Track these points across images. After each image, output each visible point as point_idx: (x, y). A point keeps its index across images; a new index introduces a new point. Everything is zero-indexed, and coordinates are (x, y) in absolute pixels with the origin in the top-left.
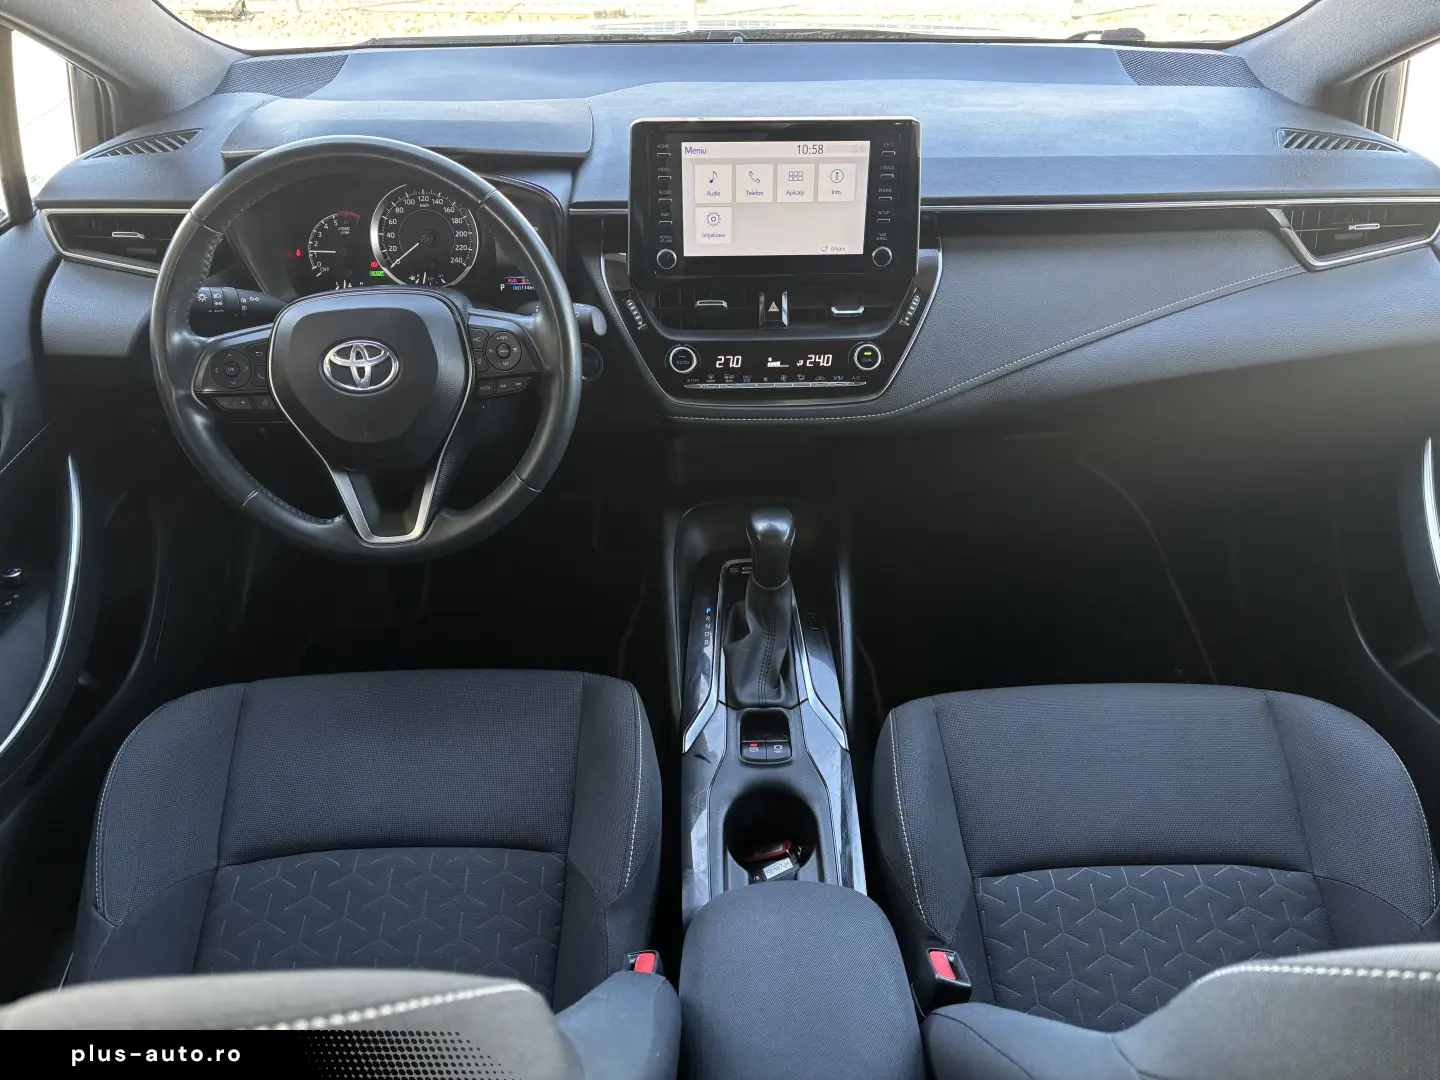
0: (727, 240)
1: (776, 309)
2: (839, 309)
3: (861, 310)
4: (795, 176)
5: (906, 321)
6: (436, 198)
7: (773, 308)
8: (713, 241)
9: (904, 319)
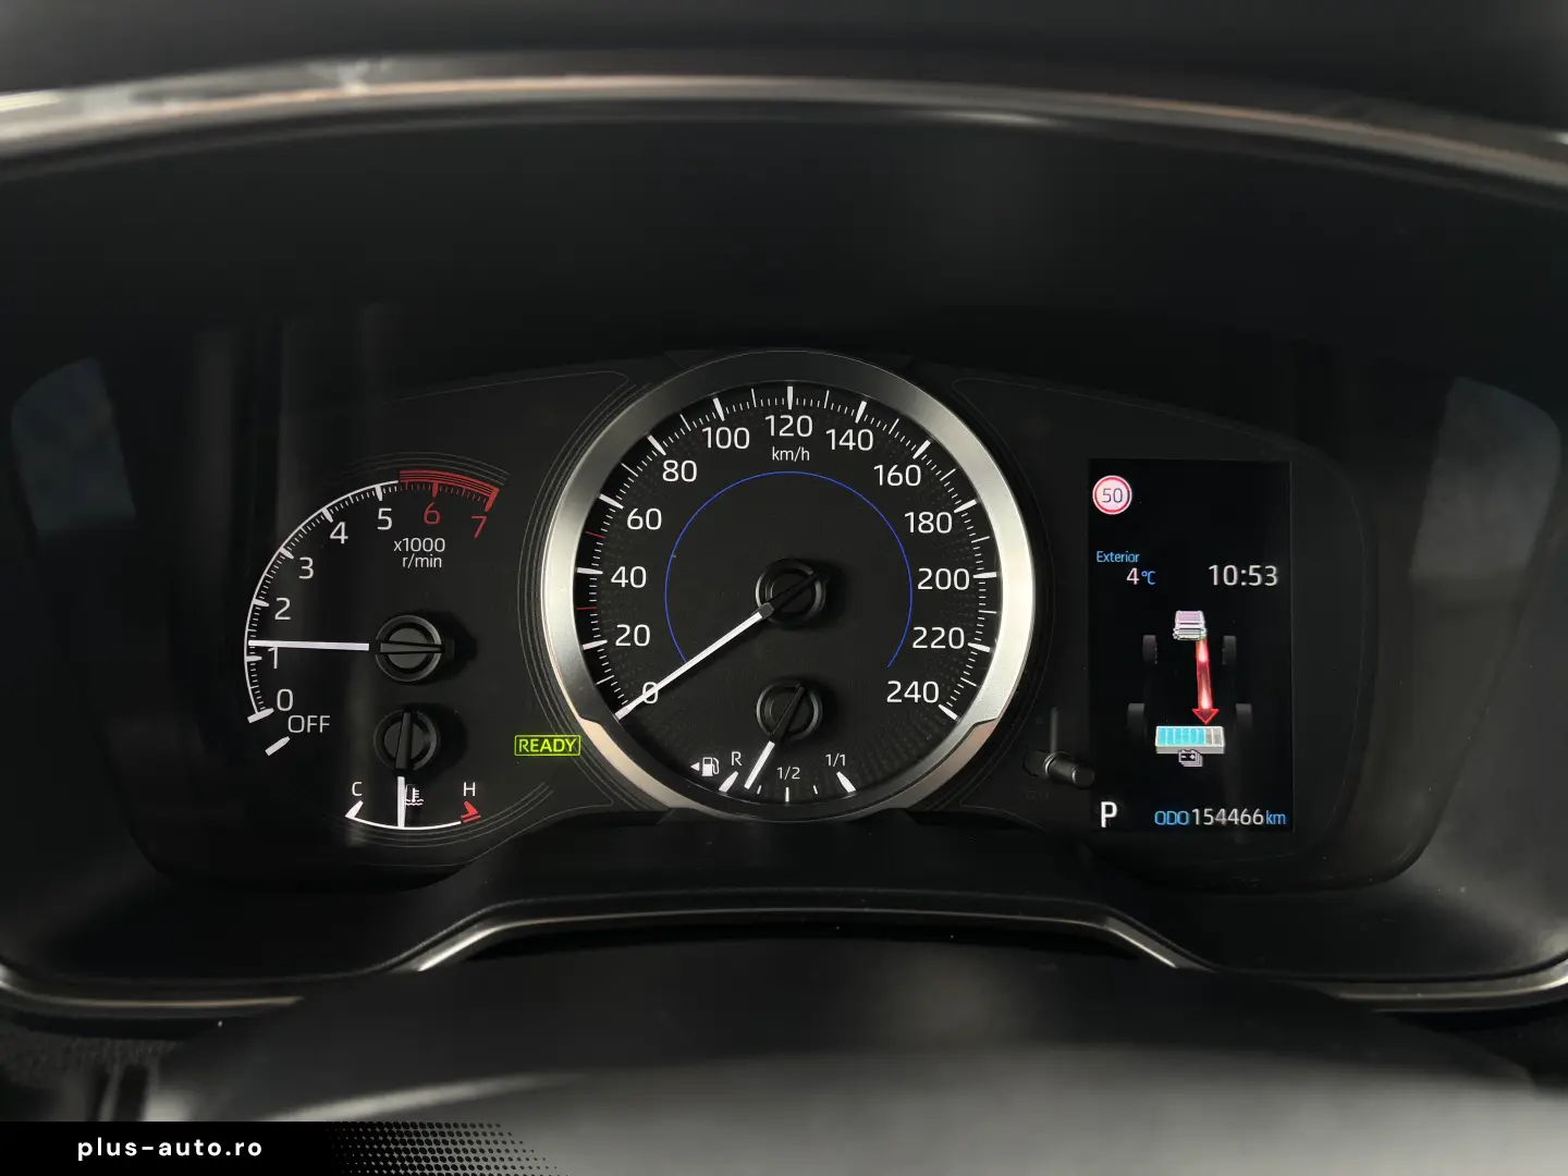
6: (844, 423)
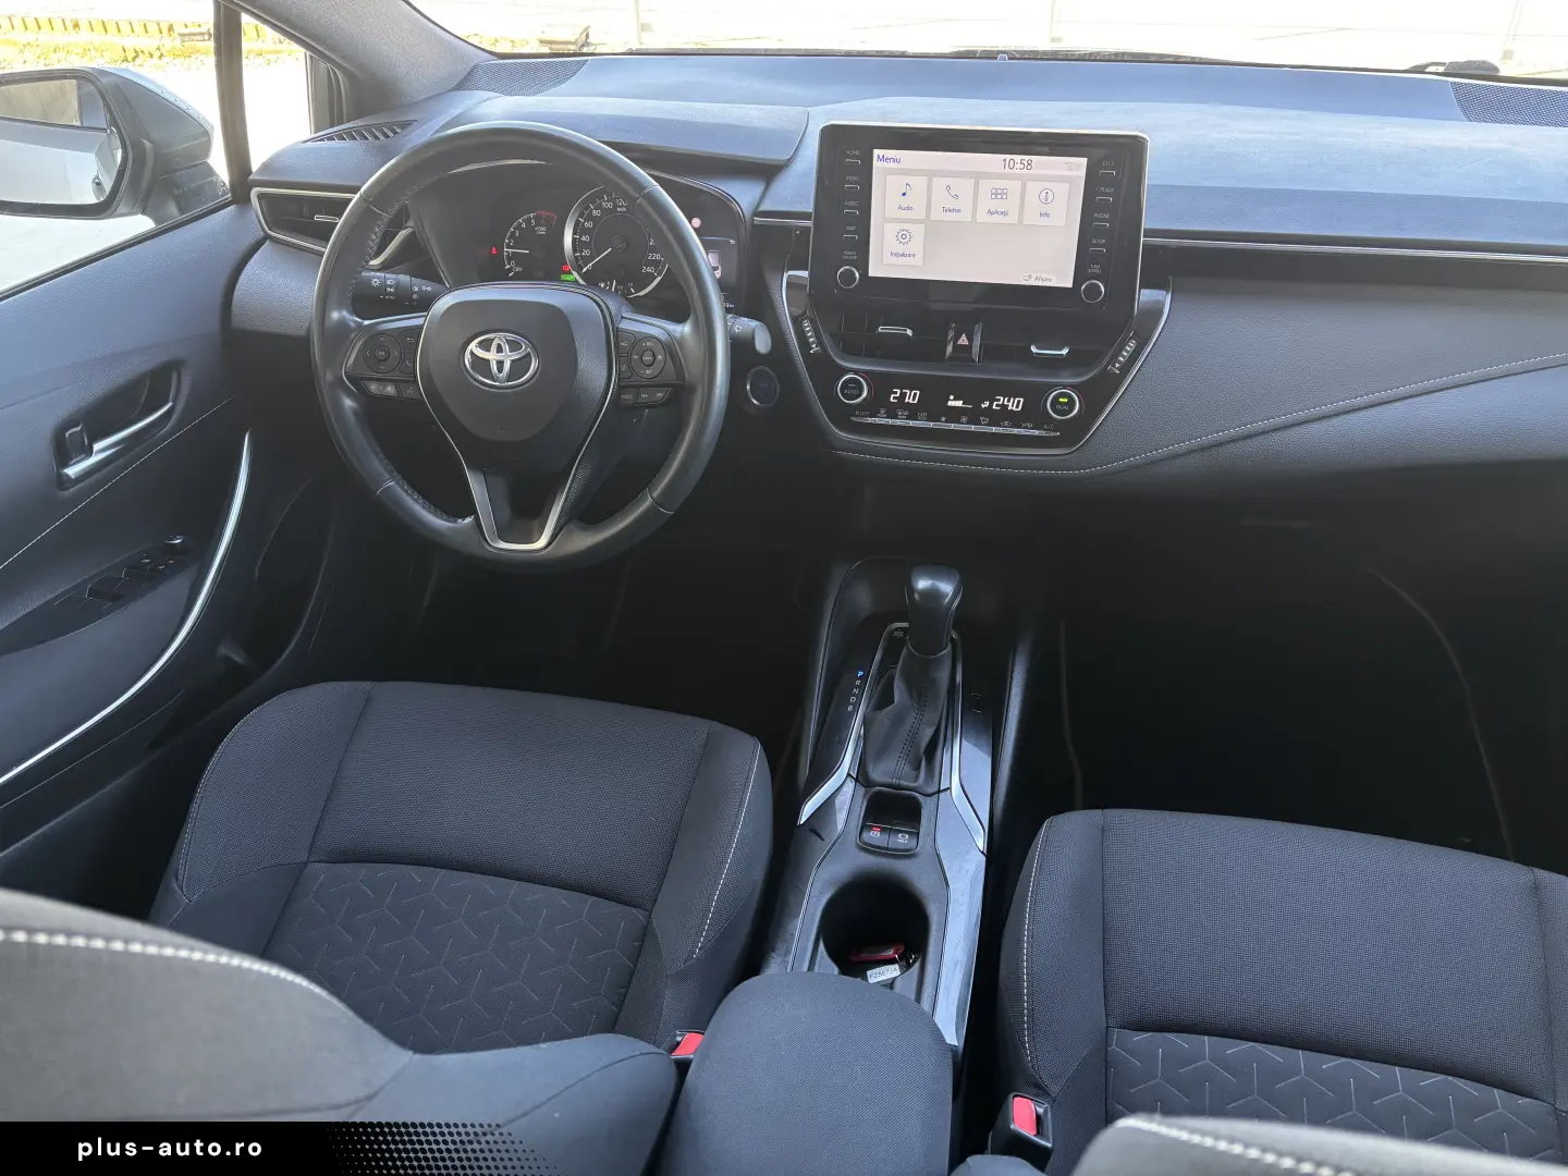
0: (918, 260)
1: (966, 342)
2: (1037, 348)
3: (1065, 351)
4: (999, 194)
5: (1116, 369)
7: (963, 340)
8: (902, 260)
9: (1114, 366)
